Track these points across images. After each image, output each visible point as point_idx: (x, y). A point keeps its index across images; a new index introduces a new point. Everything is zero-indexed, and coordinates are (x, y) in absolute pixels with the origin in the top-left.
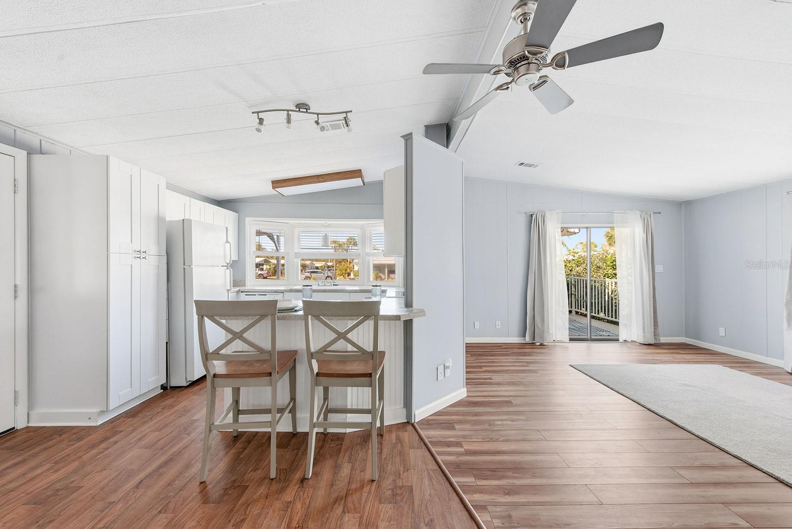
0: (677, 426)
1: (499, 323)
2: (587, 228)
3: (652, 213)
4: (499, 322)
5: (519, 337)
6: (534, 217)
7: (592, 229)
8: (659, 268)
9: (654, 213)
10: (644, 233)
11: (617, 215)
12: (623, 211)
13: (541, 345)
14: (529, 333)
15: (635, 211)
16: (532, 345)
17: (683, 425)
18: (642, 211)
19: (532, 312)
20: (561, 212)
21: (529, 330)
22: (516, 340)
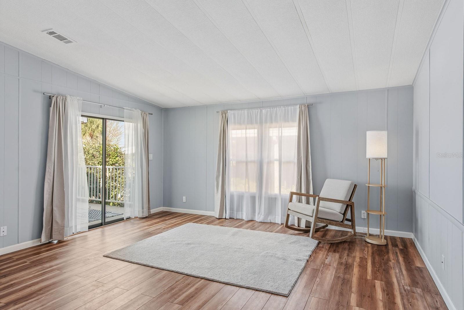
0: (209, 280)
1: (5, 229)
2: (103, 119)
3: (148, 114)
4: (6, 227)
5: (33, 239)
6: (54, 100)
7: (107, 120)
8: (151, 156)
9: (149, 114)
10: (143, 128)
11: (126, 111)
12: (130, 109)
13: (60, 242)
14: (45, 231)
15: (138, 110)
16: (49, 244)
17: (212, 278)
18: (142, 111)
19: (50, 208)
20: (82, 99)
21: (46, 229)
22: (29, 244)
